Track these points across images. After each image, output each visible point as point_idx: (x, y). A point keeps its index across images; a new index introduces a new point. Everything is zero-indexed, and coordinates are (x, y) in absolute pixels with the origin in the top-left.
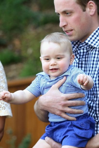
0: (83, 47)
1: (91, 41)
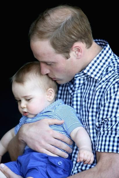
0: (79, 78)
1: (91, 71)
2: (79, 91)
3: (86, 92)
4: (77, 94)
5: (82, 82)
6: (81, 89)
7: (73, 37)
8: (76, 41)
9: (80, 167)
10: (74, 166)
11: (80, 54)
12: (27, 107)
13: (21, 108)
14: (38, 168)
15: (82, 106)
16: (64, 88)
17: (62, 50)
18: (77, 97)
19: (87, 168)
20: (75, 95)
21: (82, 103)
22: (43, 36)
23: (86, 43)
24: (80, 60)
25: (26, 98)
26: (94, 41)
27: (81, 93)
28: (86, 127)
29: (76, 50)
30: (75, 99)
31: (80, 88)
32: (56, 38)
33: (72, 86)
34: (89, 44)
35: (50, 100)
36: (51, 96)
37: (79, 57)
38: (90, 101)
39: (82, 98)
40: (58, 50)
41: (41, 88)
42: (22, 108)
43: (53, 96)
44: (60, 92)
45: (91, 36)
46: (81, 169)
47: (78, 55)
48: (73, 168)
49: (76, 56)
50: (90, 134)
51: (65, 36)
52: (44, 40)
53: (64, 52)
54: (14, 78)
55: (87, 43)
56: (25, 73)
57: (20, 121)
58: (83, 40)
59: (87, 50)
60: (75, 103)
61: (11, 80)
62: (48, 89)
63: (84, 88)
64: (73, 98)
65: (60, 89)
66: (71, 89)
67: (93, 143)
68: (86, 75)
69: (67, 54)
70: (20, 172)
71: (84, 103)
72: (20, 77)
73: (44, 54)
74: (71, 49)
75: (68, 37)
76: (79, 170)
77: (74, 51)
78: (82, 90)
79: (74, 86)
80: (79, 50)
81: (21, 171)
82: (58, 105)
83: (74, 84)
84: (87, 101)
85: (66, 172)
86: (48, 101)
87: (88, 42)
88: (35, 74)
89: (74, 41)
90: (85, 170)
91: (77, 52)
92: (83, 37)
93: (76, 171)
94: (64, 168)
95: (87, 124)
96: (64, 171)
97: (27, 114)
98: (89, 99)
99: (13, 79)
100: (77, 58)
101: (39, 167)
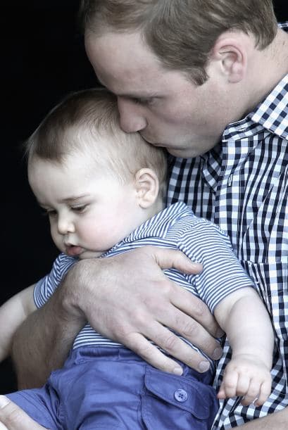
1: (275, 115)
2: (236, 178)
3: (258, 180)
4: (229, 187)
5: (245, 150)
6: (242, 172)
7: (215, 16)
8: (224, 29)
9: (239, 409)
10: (221, 404)
11: (237, 66)
12: (78, 232)
13: (60, 233)
14: (116, 411)
15: (245, 223)
16: (186, 172)
17: (184, 59)
18: (229, 196)
19: (263, 413)
20: (224, 192)
21: (245, 215)
22: (123, 19)
23: (256, 32)
24: (238, 86)
25: (73, 203)
26: (280, 26)
27: (242, 184)
28: (261, 285)
29: (227, 55)
30: (223, 203)
31: (238, 169)
32: (163, 22)
33: (215, 165)
34: (265, 35)
35: (145, 204)
36: (149, 192)
37: (236, 76)
38: (270, 209)
39: (245, 200)
40: (171, 60)
41: (116, 169)
42: (64, 235)
43: (155, 191)
44: (173, 182)
45: (269, 10)
46: (243, 415)
47: (231, 70)
48: (219, 412)
49: (227, 73)
50: (271, 309)
51: (190, 15)
52: (126, 30)
53: (189, 65)
54: (32, 144)
55: (260, 32)
56: (63, 129)
57: (55, 267)
58: (246, 24)
59: (260, 54)
60: (223, 214)
61: (24, 149)
62: (137, 171)
63: (250, 170)
64: (218, 199)
65: (175, 174)
66: (213, 174)
67: (280, 336)
68: (259, 129)
69: (198, 71)
70: (58, 420)
71: (250, 215)
72: (51, 140)
73: (128, 73)
74: (209, 53)
75: (199, 19)
76: (237, 418)
77: (218, 59)
78: (246, 175)
79: (220, 164)
80: (234, 56)
81: (60, 418)
82: (179, 219)
83: (221, 157)
84: (261, 209)
85: (198, 422)
86: (140, 206)
87: (262, 30)
88: (94, 129)
89: (217, 30)
90: (256, 417)
91: (229, 63)
92: (245, 16)
93: (227, 421)
94: (193, 412)
95: (262, 279)
96: (193, 419)
97: (78, 250)
98: (267, 203)
99: (29, 146)
100: (229, 82)
101: (120, 409)
